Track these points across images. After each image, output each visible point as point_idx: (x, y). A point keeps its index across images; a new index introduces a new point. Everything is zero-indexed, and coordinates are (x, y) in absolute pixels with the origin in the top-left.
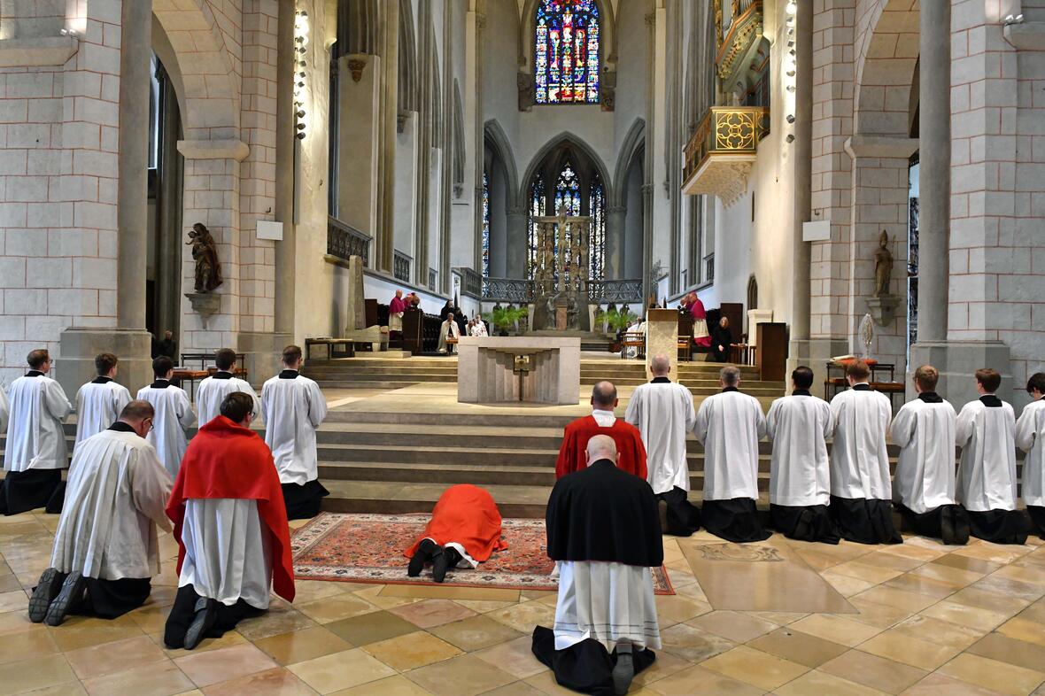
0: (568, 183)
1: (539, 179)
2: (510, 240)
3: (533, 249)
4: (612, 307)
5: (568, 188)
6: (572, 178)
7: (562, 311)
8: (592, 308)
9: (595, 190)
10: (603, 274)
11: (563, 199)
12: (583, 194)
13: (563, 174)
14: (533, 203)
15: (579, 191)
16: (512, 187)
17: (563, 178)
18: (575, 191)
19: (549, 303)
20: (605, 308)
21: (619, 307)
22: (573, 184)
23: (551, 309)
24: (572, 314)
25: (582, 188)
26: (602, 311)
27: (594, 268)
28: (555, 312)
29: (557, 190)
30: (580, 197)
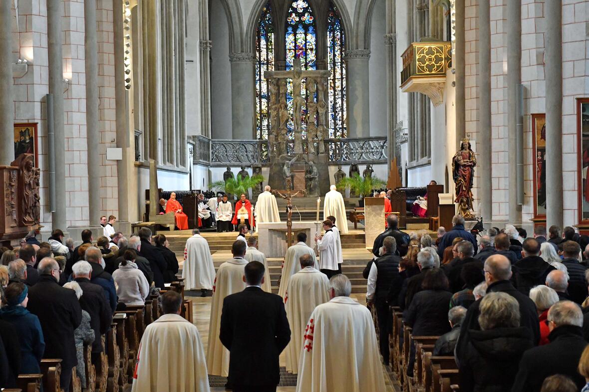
0: (300, 15)
1: (266, 13)
2: (236, 92)
3: (261, 97)
4: (354, 169)
5: (300, 22)
6: (305, 10)
7: (301, 176)
8: (333, 170)
9: (333, 24)
10: (345, 126)
11: (295, 35)
12: (319, 28)
13: (294, 5)
14: (259, 41)
15: (314, 24)
16: (237, 30)
17: (295, 10)
18: (310, 25)
19: (285, 168)
20: (346, 170)
21: (362, 168)
22: (307, 18)
23: (288, 174)
24: (311, 179)
25: (317, 22)
26: (343, 175)
27: (335, 118)
28: (292, 177)
29: (287, 25)
30: (315, 32)
